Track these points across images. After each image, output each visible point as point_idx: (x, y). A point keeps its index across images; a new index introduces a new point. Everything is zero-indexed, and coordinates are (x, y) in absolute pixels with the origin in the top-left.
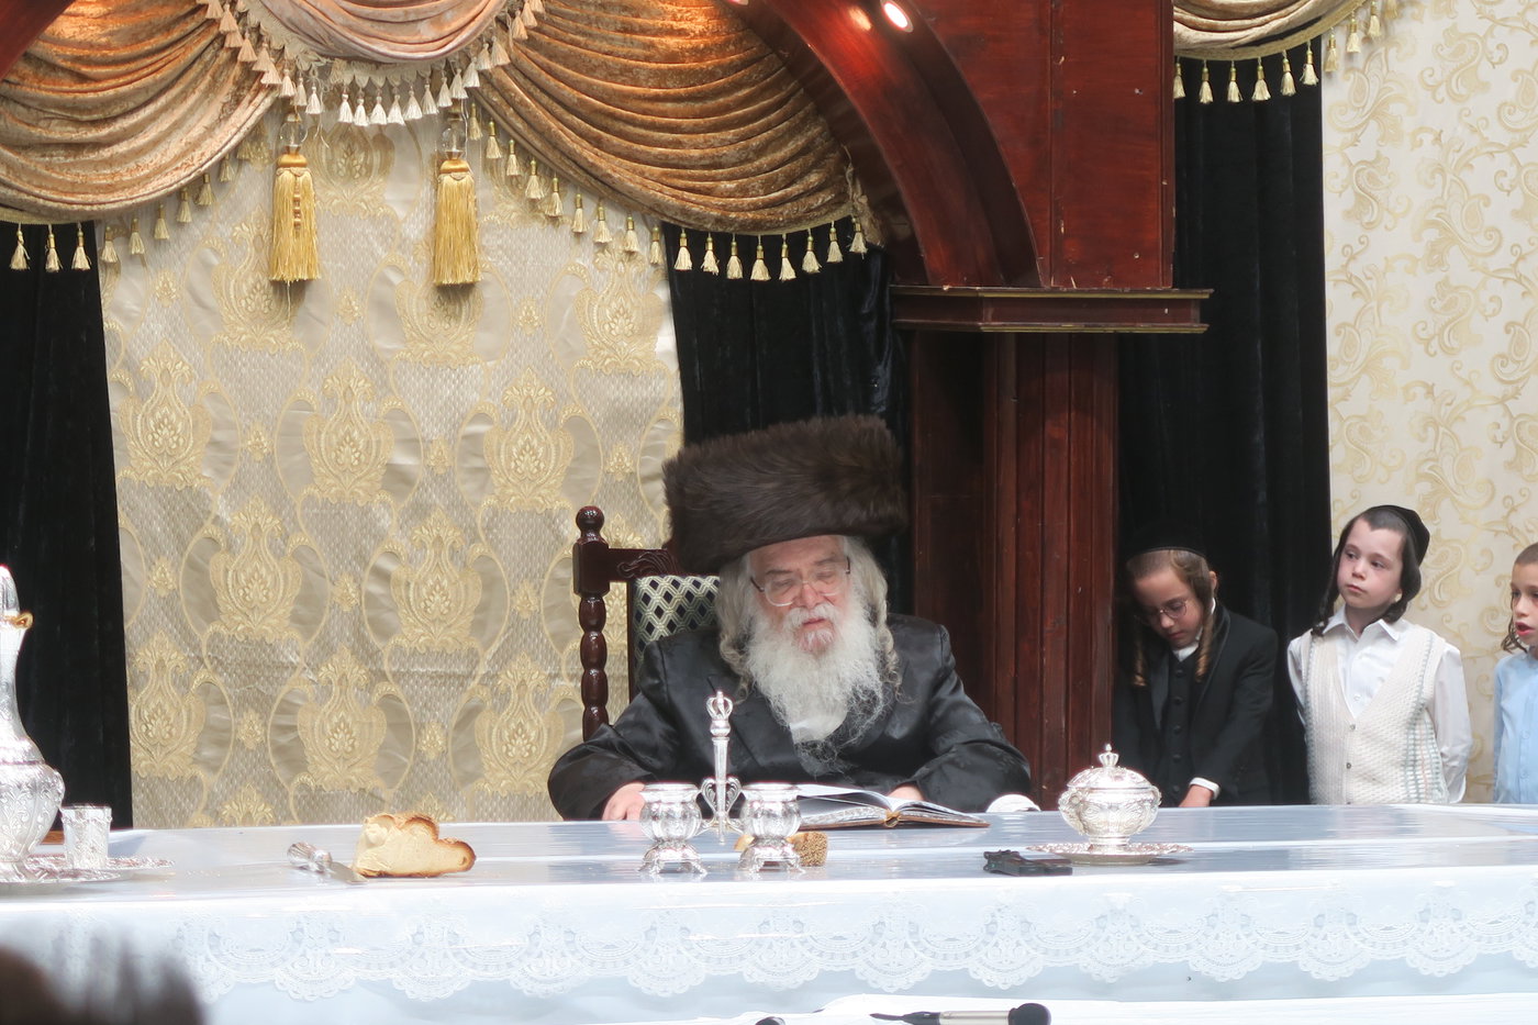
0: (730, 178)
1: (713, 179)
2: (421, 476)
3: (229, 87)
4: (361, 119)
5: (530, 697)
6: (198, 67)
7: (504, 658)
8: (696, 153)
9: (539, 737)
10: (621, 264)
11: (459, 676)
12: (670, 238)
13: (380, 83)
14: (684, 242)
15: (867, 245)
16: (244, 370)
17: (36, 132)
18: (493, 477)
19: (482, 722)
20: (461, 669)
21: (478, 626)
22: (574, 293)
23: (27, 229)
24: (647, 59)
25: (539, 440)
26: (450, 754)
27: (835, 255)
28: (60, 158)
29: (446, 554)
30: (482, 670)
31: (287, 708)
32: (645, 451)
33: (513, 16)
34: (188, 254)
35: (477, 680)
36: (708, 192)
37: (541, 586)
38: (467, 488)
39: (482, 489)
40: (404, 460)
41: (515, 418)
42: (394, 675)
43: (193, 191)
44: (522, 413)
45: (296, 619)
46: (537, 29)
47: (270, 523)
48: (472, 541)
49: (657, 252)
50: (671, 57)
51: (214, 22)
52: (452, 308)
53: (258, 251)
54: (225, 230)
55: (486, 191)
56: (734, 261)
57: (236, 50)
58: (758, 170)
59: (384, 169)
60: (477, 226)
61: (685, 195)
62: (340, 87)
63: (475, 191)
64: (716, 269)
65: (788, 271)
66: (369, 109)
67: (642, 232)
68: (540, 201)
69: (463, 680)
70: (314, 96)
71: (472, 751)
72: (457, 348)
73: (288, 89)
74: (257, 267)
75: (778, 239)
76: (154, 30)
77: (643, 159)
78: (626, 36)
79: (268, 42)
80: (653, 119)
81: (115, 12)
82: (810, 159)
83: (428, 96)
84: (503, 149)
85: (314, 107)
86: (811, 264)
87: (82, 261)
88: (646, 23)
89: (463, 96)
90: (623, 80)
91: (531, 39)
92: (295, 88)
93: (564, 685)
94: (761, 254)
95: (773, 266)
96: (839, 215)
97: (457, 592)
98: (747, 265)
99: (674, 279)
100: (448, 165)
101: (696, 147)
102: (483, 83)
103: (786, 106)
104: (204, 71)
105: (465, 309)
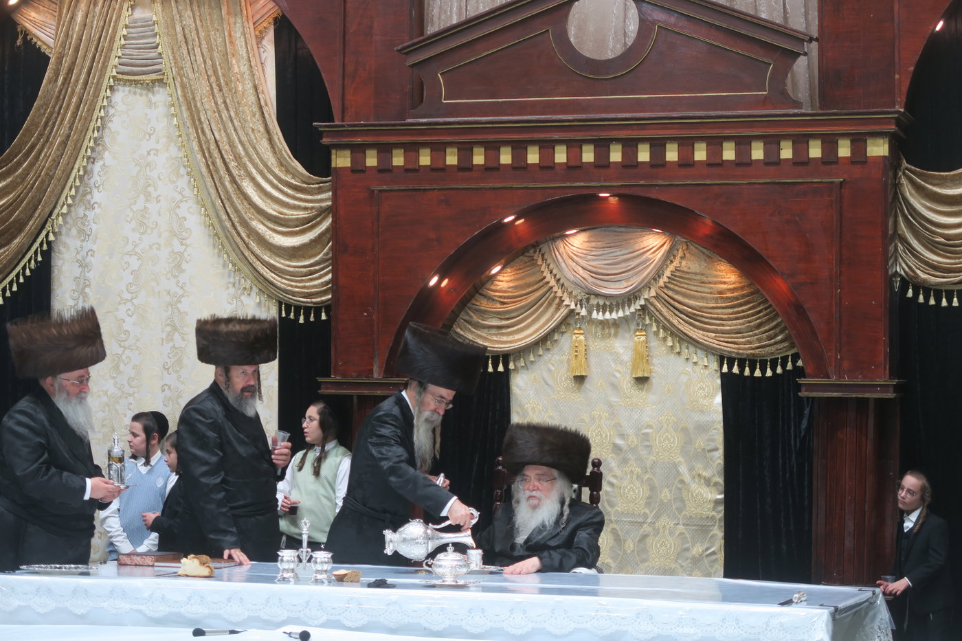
0: (743, 337)
1: (737, 338)
2: (625, 448)
4: (601, 317)
5: (667, 531)
6: (543, 298)
7: (657, 517)
8: (728, 328)
9: (670, 547)
10: (702, 370)
11: (639, 522)
12: (721, 360)
13: (608, 303)
14: (725, 362)
16: (562, 408)
17: (486, 323)
18: (653, 449)
19: (649, 540)
20: (641, 520)
21: (648, 504)
22: (685, 381)
24: (711, 293)
25: (671, 435)
26: (636, 552)
27: (789, 367)
28: (493, 331)
29: (635, 477)
30: (649, 520)
32: (709, 440)
34: (543, 366)
35: (647, 524)
36: (733, 343)
37: (672, 490)
38: (643, 453)
39: (649, 453)
40: (619, 442)
41: (662, 427)
42: (615, 521)
43: (544, 341)
44: (665, 426)
46: (669, 282)
48: (646, 472)
49: (715, 365)
50: (720, 293)
51: (548, 283)
52: (640, 386)
53: (569, 365)
54: (557, 357)
55: (654, 343)
56: (747, 369)
57: (556, 292)
58: (756, 335)
59: (616, 335)
60: (648, 356)
61: (724, 344)
62: (593, 306)
63: (647, 343)
64: (738, 372)
65: (769, 373)
66: (604, 313)
67: (712, 358)
68: (672, 346)
69: (641, 524)
70: (584, 309)
71: (645, 550)
72: (641, 401)
73: (573, 306)
74: (568, 371)
75: (766, 361)
76: (529, 285)
77: (709, 331)
78: (703, 285)
79: (567, 290)
80: (712, 315)
81: (514, 280)
82: (778, 330)
83: (627, 308)
84: (658, 327)
85: (584, 312)
86: (779, 370)
87: (501, 368)
88: (710, 279)
89: (639, 308)
90: (701, 301)
91: (666, 286)
92: (576, 305)
93: (681, 528)
94: (758, 366)
95: (763, 371)
96: (793, 351)
97: (639, 491)
98: (752, 371)
99: (723, 376)
100: (637, 333)
101: (728, 326)
102: (647, 303)
103: (768, 310)
104: (546, 300)
105: (646, 386)
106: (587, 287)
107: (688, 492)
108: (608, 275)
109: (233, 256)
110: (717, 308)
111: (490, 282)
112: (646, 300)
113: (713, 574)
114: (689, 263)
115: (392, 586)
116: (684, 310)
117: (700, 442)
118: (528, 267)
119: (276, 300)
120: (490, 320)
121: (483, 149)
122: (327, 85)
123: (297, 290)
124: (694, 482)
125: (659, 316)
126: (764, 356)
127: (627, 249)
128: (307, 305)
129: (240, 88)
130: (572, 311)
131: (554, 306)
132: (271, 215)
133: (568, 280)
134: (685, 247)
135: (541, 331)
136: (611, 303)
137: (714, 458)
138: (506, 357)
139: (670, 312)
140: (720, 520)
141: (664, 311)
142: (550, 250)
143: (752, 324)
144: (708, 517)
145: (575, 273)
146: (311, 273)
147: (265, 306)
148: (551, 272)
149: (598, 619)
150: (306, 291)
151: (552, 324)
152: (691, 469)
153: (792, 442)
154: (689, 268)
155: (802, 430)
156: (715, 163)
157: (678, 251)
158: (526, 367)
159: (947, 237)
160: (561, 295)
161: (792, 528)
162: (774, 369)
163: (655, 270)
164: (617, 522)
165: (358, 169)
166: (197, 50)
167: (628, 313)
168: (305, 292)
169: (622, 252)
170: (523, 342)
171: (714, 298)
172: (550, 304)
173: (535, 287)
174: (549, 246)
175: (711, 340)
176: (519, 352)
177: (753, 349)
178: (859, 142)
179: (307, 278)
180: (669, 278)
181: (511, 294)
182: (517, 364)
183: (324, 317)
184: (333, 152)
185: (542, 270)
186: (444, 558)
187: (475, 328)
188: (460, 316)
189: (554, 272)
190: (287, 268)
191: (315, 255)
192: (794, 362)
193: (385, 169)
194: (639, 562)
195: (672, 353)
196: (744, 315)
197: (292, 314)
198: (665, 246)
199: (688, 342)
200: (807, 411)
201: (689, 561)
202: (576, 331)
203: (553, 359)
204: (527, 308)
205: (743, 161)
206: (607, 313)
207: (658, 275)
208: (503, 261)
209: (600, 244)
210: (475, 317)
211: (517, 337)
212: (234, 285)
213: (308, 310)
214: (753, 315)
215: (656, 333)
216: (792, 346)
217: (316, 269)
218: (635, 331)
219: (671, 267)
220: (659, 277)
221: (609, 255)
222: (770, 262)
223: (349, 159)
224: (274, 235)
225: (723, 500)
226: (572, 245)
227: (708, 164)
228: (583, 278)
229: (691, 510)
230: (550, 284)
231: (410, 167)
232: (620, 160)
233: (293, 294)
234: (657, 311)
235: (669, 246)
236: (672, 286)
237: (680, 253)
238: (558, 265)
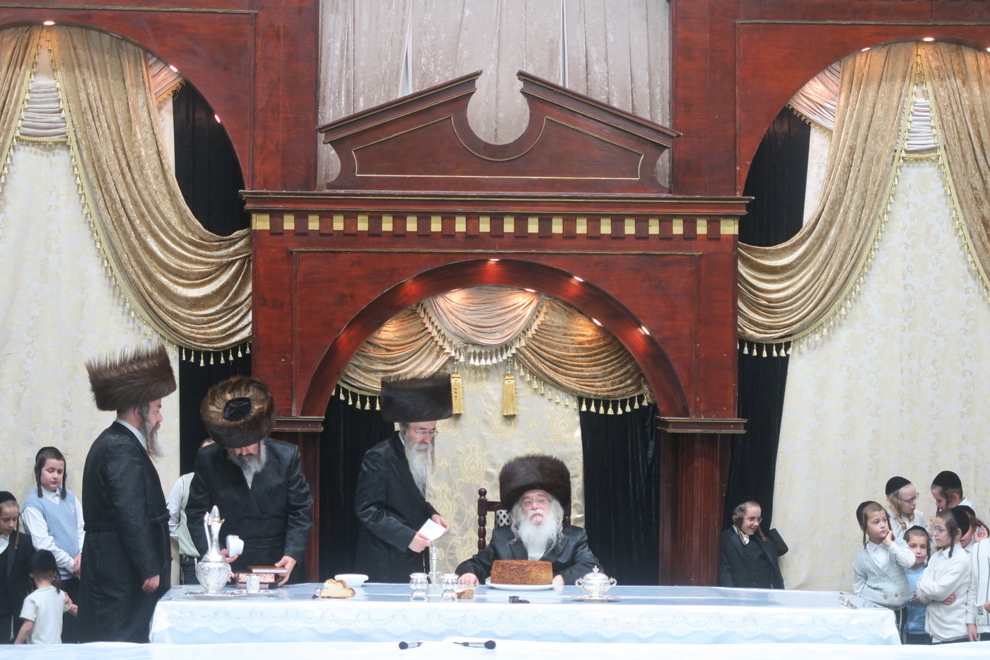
0: (600, 382)
1: (594, 382)
3: (435, 353)
4: (477, 363)
6: (425, 347)
8: (587, 374)
10: (563, 409)
12: (580, 400)
13: (483, 352)
14: (584, 402)
15: (648, 403)
17: (373, 367)
22: (548, 418)
23: (370, 397)
24: (572, 344)
27: (636, 406)
28: (381, 374)
31: (453, 548)
33: (528, 330)
36: (593, 386)
40: (491, 470)
45: (456, 520)
46: (536, 334)
47: (448, 489)
49: (575, 405)
50: (580, 343)
51: (430, 333)
52: (508, 423)
55: (521, 386)
56: (602, 408)
57: (437, 342)
58: (610, 379)
59: (487, 378)
60: (516, 397)
61: (584, 387)
62: (470, 353)
63: (515, 386)
65: (620, 412)
66: (480, 360)
67: (572, 398)
68: (537, 389)
70: (462, 356)
72: (511, 435)
73: (453, 354)
75: (618, 401)
76: (411, 335)
77: (570, 376)
78: (565, 336)
79: (448, 339)
80: (574, 363)
81: (399, 330)
82: (628, 375)
83: (499, 356)
84: (525, 372)
85: (462, 359)
86: (628, 409)
88: (572, 332)
89: (511, 356)
90: (564, 350)
91: (533, 338)
92: (456, 353)
94: (611, 406)
95: (615, 410)
96: (638, 393)
98: (606, 409)
99: (582, 414)
101: (588, 372)
102: (517, 351)
103: (620, 359)
104: (427, 348)
105: (513, 423)
106: (466, 337)
108: (484, 327)
110: (578, 356)
112: (517, 349)
114: (553, 318)
116: (550, 358)
119: (177, 344)
120: (376, 365)
121: (392, 218)
122: (238, 155)
123: (199, 336)
125: (526, 362)
126: (615, 398)
128: (208, 349)
129: (143, 153)
130: (452, 358)
132: (175, 269)
133: (449, 331)
134: (548, 304)
136: (486, 352)
139: (536, 359)
141: (532, 358)
142: (431, 305)
143: (607, 370)
145: (455, 325)
146: (212, 321)
148: (433, 323)
150: (207, 337)
153: (641, 469)
154: (553, 322)
155: (649, 459)
156: (594, 236)
157: (542, 307)
159: (769, 301)
160: (442, 344)
162: (623, 408)
163: (524, 324)
165: (276, 231)
166: (102, 117)
167: (501, 360)
168: (205, 338)
169: (495, 308)
171: (574, 348)
172: (432, 351)
173: (418, 337)
174: (430, 301)
175: (572, 383)
177: (607, 391)
178: (714, 222)
179: (208, 325)
180: (536, 330)
181: (396, 343)
183: (222, 361)
184: (254, 216)
185: (424, 322)
187: (364, 372)
189: (436, 324)
190: (189, 317)
191: (217, 304)
192: (640, 402)
193: (301, 232)
195: (537, 394)
196: (601, 363)
197: (192, 358)
198: (533, 304)
199: (552, 384)
200: (652, 444)
204: (412, 354)
205: (618, 235)
206: (483, 360)
207: (526, 327)
209: (476, 301)
210: (363, 362)
213: (207, 355)
214: (607, 362)
215: (524, 377)
216: (638, 388)
217: (216, 318)
218: (505, 376)
219: (538, 322)
221: (484, 310)
223: (269, 223)
224: (176, 286)
225: (584, 519)
226: (451, 301)
227: (588, 237)
228: (463, 329)
230: (433, 335)
231: (326, 232)
232: (513, 231)
233: (195, 339)
234: (530, 361)
235: (535, 304)
236: (538, 338)
237: (545, 310)
238: (439, 318)
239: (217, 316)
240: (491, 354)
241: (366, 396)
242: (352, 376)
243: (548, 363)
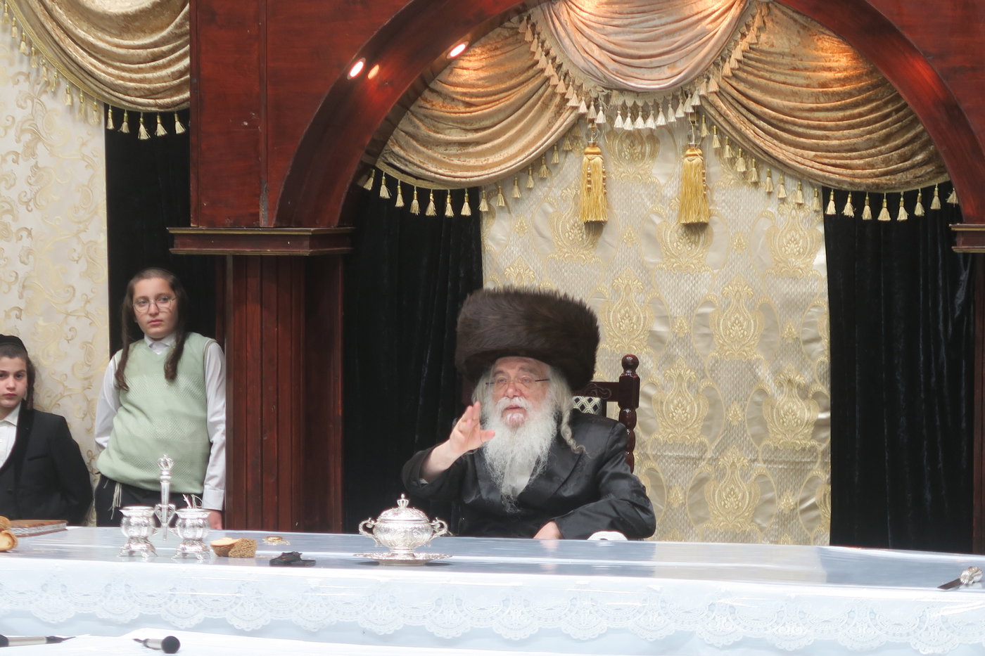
0: (861, 158)
1: (850, 158)
2: (669, 337)
4: (629, 126)
5: (738, 473)
6: (535, 97)
7: (722, 449)
8: (836, 143)
9: (743, 498)
10: (794, 211)
11: (693, 458)
12: (825, 194)
13: (640, 104)
14: (832, 197)
16: (566, 274)
17: (439, 136)
18: (715, 340)
19: (709, 487)
20: (695, 454)
21: (706, 429)
22: (765, 229)
23: (436, 192)
24: (808, 86)
25: (744, 317)
26: (687, 506)
27: (936, 205)
28: (453, 150)
29: (685, 385)
30: (709, 455)
32: (805, 324)
34: (534, 206)
35: (705, 462)
36: (846, 167)
37: (745, 406)
38: (699, 346)
39: (708, 346)
40: (659, 328)
41: (730, 303)
42: (654, 456)
43: (536, 166)
44: (734, 302)
46: (739, 69)
48: (703, 378)
49: (814, 203)
50: (823, 85)
51: (542, 71)
52: (693, 238)
53: (576, 204)
54: (557, 192)
55: (716, 168)
56: (867, 209)
57: (555, 86)
58: (881, 153)
59: (653, 155)
60: (705, 189)
61: (829, 168)
62: (616, 108)
63: (703, 167)
64: (852, 214)
65: (903, 215)
66: (634, 120)
67: (809, 191)
68: (744, 173)
69: (696, 461)
70: (601, 112)
71: (701, 503)
72: (695, 261)
73: (583, 109)
74: (576, 213)
75: (898, 196)
76: (512, 75)
77: (804, 147)
78: (795, 72)
79: (574, 82)
80: (810, 122)
81: (486, 66)
82: (916, 145)
83: (671, 110)
84: (721, 142)
85: (601, 118)
86: (919, 211)
87: (466, 211)
88: (807, 64)
89: (691, 110)
90: (793, 99)
91: (734, 76)
92: (588, 107)
93: (760, 466)
94: (885, 205)
95: (893, 211)
96: (941, 180)
97: (692, 408)
98: (876, 211)
99: (828, 220)
100: (688, 152)
101: (837, 138)
102: (704, 103)
103: (901, 113)
104: (539, 99)
105: (702, 238)
106: (605, 77)
107: (772, 408)
108: (640, 57)
109: (29, 30)
110: (818, 110)
111: (447, 71)
112: (702, 97)
113: (812, 541)
114: (772, 37)
115: (309, 563)
116: (765, 113)
117: (792, 328)
118: (510, 44)
119: (98, 101)
120: (447, 131)
123: (132, 84)
124: (782, 392)
125: (724, 124)
126: (894, 188)
127: (671, 15)
128: (149, 109)
130: (581, 117)
131: (552, 108)
133: (574, 65)
134: (765, 12)
135: (531, 150)
136: (646, 104)
137: (814, 354)
138: (474, 193)
139: (742, 118)
140: (824, 453)
141: (732, 115)
142: (546, 18)
143: (875, 136)
144: (804, 449)
145: (586, 55)
146: (155, 58)
147: (80, 111)
148: (547, 54)
149: (646, 614)
150: (147, 86)
151: (549, 138)
152: (776, 372)
153: (941, 327)
154: (772, 46)
155: (957, 306)
157: (753, 17)
158: (507, 208)
160: (564, 91)
161: (940, 465)
162: (910, 208)
163: (716, 49)
164: (656, 458)
167: (672, 119)
168: (145, 89)
169: (663, 21)
170: (503, 166)
171: (812, 94)
172: (545, 106)
173: (521, 78)
174: (543, 12)
175: (807, 162)
176: (496, 184)
177: (877, 176)
179: (148, 65)
180: (739, 61)
181: (481, 90)
182: (492, 203)
183: (179, 129)
185: (532, 49)
186: (392, 518)
187: (424, 146)
188: (400, 126)
189: (553, 53)
190: (115, 49)
191: (162, 29)
192: (943, 197)
194: (692, 523)
195: (745, 183)
196: (862, 122)
197: (125, 124)
198: (733, 10)
199: (771, 166)
200: (964, 277)
201: (773, 520)
202: (588, 150)
203: (551, 194)
204: (508, 112)
206: (640, 120)
207: (722, 56)
208: (468, 36)
210: (423, 128)
211: (492, 159)
212: (28, 76)
213: (150, 120)
214: (876, 121)
215: (719, 152)
216: (940, 170)
217: (162, 52)
218: (685, 149)
219: (743, 45)
220: (724, 60)
221: (644, 25)
222: (907, 36)
225: (830, 421)
226: (581, 9)
228: (599, 62)
229: (777, 437)
230: (546, 74)
233: (126, 91)
234: (721, 115)
235: (739, 11)
236: (744, 75)
237: (757, 22)
238: (559, 42)
239: (164, 48)
240: (656, 106)
241: (429, 191)
242: (402, 153)
243: (762, 123)
